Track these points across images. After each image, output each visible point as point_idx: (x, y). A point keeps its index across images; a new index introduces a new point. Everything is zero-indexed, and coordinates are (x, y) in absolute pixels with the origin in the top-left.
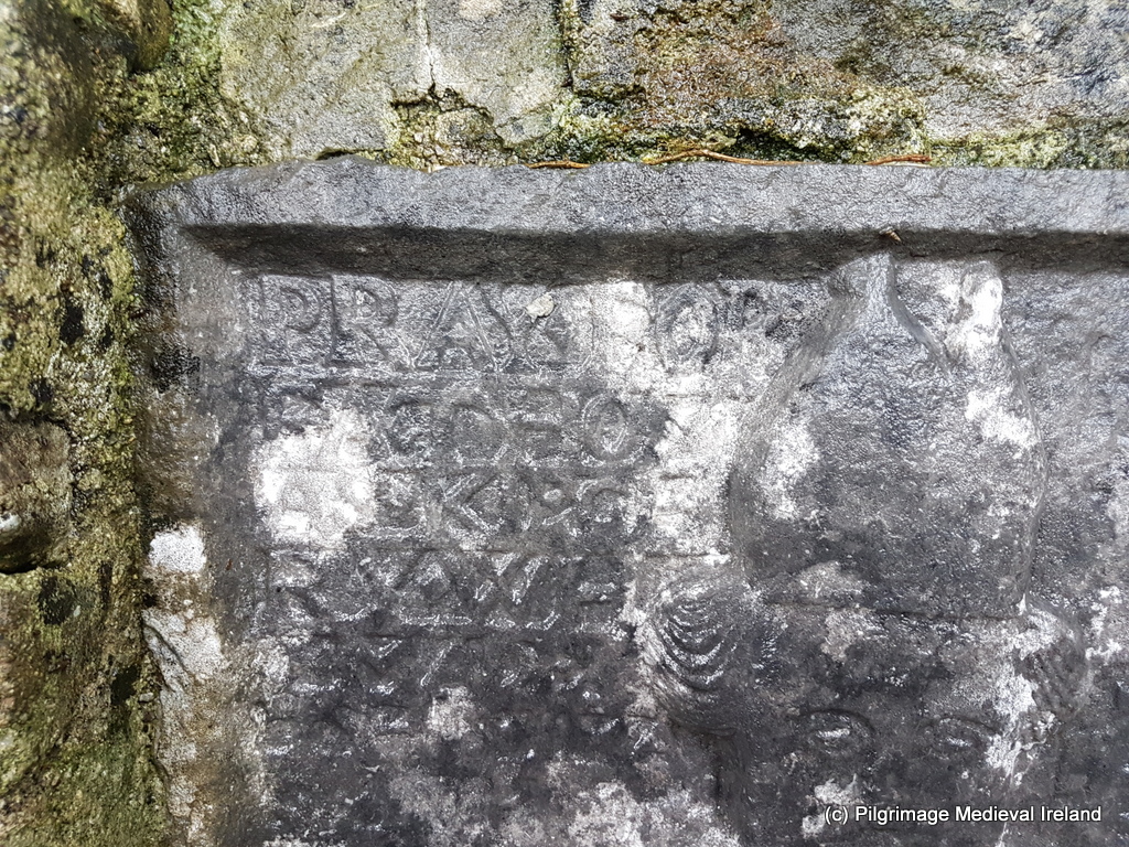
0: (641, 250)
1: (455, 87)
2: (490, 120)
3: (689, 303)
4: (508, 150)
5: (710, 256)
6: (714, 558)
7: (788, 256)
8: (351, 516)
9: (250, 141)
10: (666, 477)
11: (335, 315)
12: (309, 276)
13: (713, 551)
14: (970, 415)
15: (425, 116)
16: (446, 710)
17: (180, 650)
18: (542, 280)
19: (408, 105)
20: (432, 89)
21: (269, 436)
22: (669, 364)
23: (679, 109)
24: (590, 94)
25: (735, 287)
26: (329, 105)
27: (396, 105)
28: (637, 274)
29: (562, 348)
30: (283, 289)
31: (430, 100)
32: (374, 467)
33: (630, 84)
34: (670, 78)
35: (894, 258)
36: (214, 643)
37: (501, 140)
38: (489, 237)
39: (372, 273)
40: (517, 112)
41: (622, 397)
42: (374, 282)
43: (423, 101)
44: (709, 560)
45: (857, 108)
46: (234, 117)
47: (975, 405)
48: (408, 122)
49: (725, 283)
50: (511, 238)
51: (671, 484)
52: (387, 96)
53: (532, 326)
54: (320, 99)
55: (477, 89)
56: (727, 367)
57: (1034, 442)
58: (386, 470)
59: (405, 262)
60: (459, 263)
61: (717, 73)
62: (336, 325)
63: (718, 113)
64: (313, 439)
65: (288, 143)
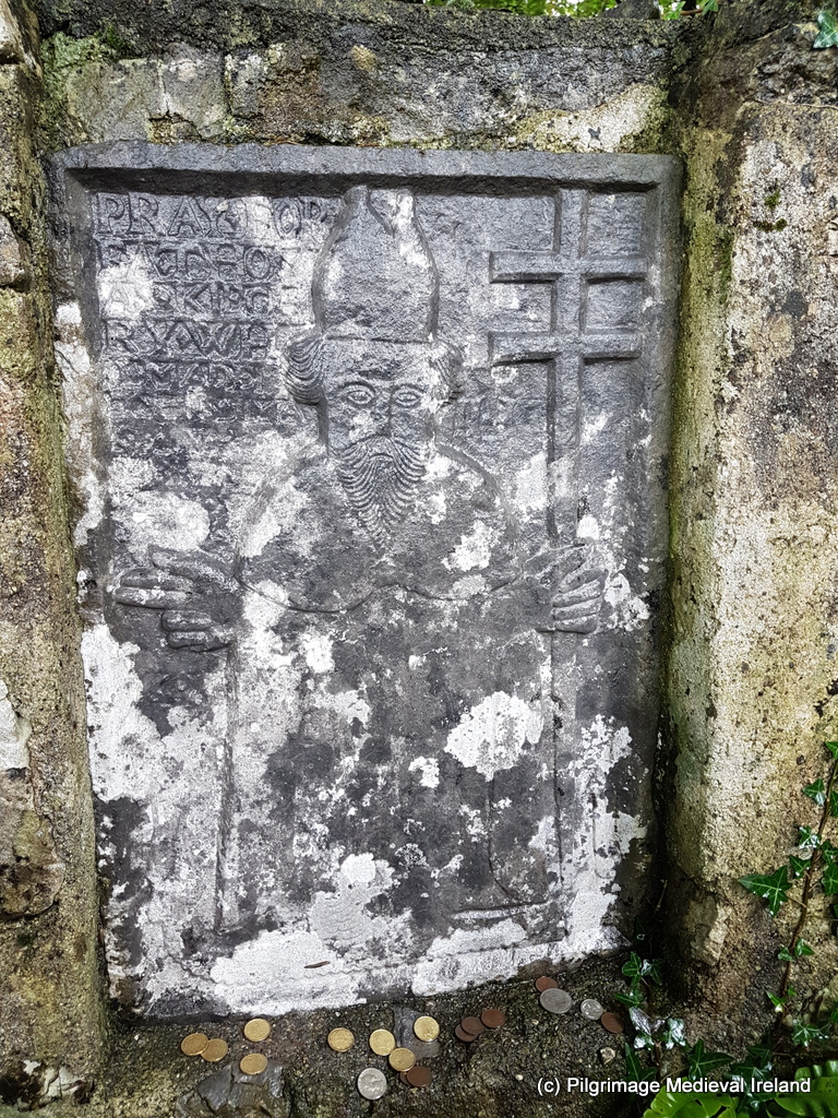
0: (264, 181)
1: (178, 112)
2: (195, 127)
3: (288, 206)
4: (204, 141)
5: (293, 184)
6: (309, 326)
7: (326, 185)
8: (142, 305)
9: (84, 136)
10: (285, 288)
11: (130, 211)
12: (119, 193)
13: (308, 322)
14: (401, 254)
15: (165, 125)
16: (194, 397)
17: (72, 361)
18: (223, 195)
19: (156, 120)
20: (168, 113)
21: (103, 267)
22: (281, 234)
23: (278, 124)
24: (239, 116)
25: (306, 200)
26: (120, 119)
27: (151, 120)
28: (264, 193)
29: (234, 226)
30: (107, 199)
31: (167, 118)
32: (152, 281)
33: (256, 112)
34: (274, 110)
35: (369, 187)
36: (86, 358)
37: (200, 136)
38: (198, 173)
39: (147, 192)
40: (207, 123)
41: (262, 249)
42: (147, 195)
43: (164, 118)
44: (306, 327)
45: (356, 125)
46: (75, 124)
47: (404, 249)
48: (157, 128)
49: (301, 198)
50: (208, 173)
51: (287, 291)
52: (147, 116)
53: (219, 216)
54: (116, 117)
55: (188, 113)
56: (306, 235)
57: (428, 265)
58: (157, 283)
59: (161, 185)
60: (185, 186)
61: (294, 108)
62: (131, 216)
63: (296, 126)
64: (123, 269)
65: (102, 137)
